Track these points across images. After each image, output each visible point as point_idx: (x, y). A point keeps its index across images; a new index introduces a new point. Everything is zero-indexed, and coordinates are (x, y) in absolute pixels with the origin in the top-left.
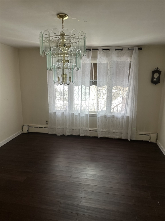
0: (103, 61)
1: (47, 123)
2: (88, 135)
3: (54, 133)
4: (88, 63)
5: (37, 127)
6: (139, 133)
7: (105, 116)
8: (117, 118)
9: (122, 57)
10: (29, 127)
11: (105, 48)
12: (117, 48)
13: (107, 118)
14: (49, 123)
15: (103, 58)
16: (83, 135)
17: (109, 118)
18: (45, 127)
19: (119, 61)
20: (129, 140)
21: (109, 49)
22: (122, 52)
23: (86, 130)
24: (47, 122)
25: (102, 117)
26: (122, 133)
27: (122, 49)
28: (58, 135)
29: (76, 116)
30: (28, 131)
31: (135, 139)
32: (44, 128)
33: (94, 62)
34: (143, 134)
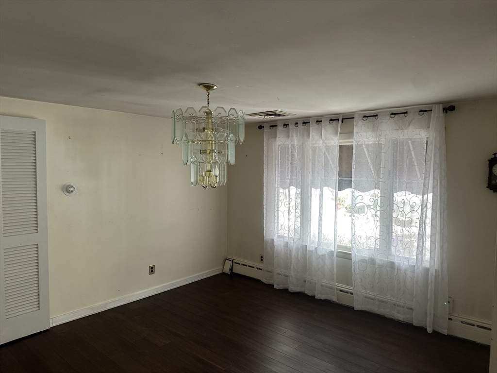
0: (366, 140)
1: (262, 260)
2: (334, 299)
3: (271, 282)
4: (335, 145)
5: (246, 265)
6: (463, 320)
7: (372, 261)
8: (399, 269)
9: (406, 129)
10: (234, 263)
11: (368, 113)
12: (395, 110)
13: (377, 266)
14: (264, 259)
15: (365, 134)
16: (323, 297)
17: (381, 266)
18: (259, 267)
19: (401, 138)
20: (430, 330)
21: (377, 115)
22: (407, 118)
23: (331, 288)
24: (262, 257)
25: (363, 261)
26: (412, 309)
27: (406, 113)
28: (276, 287)
29: (310, 251)
30: (231, 270)
31: (445, 332)
32: (256, 269)
33: (345, 142)
34: (473, 322)
